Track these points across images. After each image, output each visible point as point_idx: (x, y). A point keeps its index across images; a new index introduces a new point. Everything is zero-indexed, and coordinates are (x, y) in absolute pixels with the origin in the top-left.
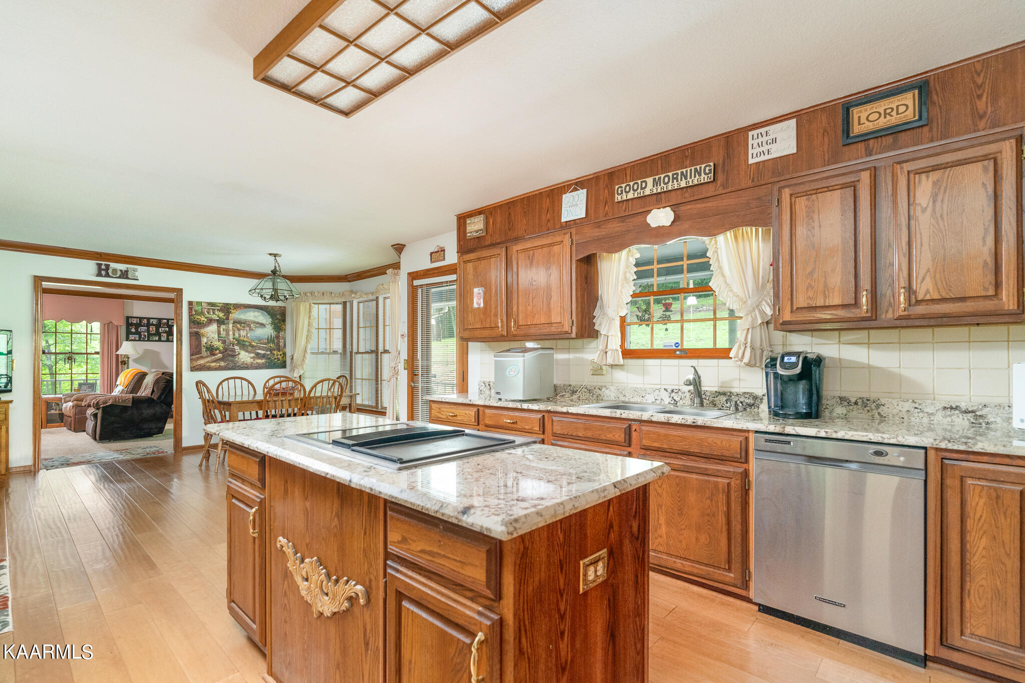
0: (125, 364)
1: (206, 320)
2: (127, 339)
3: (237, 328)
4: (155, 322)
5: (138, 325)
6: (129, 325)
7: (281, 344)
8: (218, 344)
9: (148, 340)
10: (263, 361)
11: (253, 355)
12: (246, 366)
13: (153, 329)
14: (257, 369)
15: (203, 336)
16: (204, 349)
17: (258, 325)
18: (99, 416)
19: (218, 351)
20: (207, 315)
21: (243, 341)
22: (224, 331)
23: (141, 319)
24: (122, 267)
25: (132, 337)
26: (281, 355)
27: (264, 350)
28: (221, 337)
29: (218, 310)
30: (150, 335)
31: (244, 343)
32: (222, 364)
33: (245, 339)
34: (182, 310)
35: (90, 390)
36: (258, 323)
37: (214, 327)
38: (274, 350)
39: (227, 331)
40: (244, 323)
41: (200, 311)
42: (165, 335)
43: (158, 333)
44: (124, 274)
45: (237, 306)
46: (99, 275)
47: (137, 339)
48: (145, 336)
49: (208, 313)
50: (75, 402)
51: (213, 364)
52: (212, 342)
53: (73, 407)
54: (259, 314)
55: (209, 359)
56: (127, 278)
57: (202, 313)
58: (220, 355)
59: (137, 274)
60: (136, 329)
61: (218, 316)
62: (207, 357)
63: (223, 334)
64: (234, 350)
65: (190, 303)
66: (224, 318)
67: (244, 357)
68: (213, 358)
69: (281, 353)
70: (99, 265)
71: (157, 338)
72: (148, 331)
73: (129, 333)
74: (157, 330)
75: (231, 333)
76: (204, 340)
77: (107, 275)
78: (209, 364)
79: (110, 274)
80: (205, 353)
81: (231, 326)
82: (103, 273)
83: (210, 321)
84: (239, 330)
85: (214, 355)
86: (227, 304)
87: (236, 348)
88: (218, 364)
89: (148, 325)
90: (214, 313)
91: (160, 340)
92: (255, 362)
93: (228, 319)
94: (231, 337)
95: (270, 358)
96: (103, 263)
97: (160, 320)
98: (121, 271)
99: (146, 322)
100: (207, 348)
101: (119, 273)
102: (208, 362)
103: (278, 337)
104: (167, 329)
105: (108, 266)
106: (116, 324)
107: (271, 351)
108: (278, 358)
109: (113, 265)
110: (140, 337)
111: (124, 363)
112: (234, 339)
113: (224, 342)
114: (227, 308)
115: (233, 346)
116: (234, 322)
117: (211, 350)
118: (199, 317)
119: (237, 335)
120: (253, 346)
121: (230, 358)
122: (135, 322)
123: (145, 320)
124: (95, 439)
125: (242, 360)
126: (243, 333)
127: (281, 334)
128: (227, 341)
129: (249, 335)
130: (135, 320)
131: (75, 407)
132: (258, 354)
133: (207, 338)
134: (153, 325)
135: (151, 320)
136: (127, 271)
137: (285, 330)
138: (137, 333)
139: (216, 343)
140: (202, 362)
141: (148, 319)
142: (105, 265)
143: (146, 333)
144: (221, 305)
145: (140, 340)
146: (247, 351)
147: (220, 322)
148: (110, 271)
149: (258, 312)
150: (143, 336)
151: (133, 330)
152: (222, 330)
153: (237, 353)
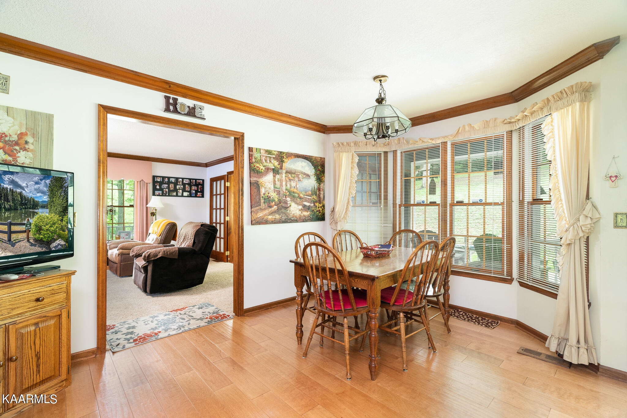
0: (154, 216)
1: (264, 168)
2: (154, 194)
3: (289, 178)
4: (173, 180)
5: (161, 183)
6: (154, 182)
7: (322, 196)
8: (274, 195)
9: (169, 196)
10: (309, 213)
11: (301, 207)
12: (296, 219)
13: (172, 186)
14: (303, 222)
15: (262, 186)
16: (262, 201)
17: (304, 176)
18: (150, 268)
19: (274, 203)
20: (265, 164)
21: (294, 192)
22: (278, 181)
23: (163, 178)
24: (190, 103)
25: (157, 192)
26: (321, 207)
27: (309, 202)
28: (276, 188)
29: (274, 158)
30: (170, 191)
31: (294, 194)
32: (277, 217)
33: (295, 190)
34: (243, 157)
35: (127, 237)
36: (305, 174)
37: (270, 177)
38: (316, 202)
39: (281, 181)
40: (294, 174)
41: (259, 158)
42: (181, 191)
43: (176, 190)
44: (192, 112)
45: (290, 155)
46: (167, 110)
47: (161, 194)
48: (166, 192)
49: (266, 161)
50: (121, 250)
51: (270, 217)
52: (269, 193)
53: (119, 255)
54: (306, 164)
55: (266, 212)
56: (194, 116)
57: (260, 161)
58: (275, 207)
59: (204, 112)
60: (160, 186)
61: (274, 165)
62: (265, 209)
63: (278, 185)
64: (286, 202)
65: (250, 149)
66: (279, 166)
67: (295, 209)
68: (270, 210)
69: (321, 205)
70: (167, 98)
71: (175, 194)
72: (168, 188)
73: (154, 189)
74: (175, 187)
75: (284, 183)
76: (263, 191)
77: (176, 111)
78: (266, 217)
79: (178, 109)
80: (264, 205)
81: (284, 175)
82: (171, 108)
83: (268, 169)
84: (290, 180)
85: (271, 207)
86: (281, 152)
87: (288, 199)
88: (274, 217)
89: (169, 183)
90: (270, 161)
91: (177, 196)
92: (302, 215)
93: (281, 168)
94: (284, 188)
95: (313, 210)
96: (172, 96)
97: (177, 179)
98: (189, 107)
99: (167, 181)
100: (265, 199)
101: (187, 110)
102: (266, 215)
103: (319, 189)
104: (182, 186)
105: (175, 100)
106: (146, 182)
107: (314, 203)
108: (319, 210)
109: (181, 100)
110: (163, 193)
111: (153, 214)
112: (286, 190)
113: (279, 193)
114: (281, 157)
115: (286, 198)
116: (287, 172)
117: (268, 200)
118: (258, 165)
119: (289, 186)
120: (301, 198)
121: (283, 210)
122: (159, 180)
123: (167, 179)
124: (145, 291)
125: (293, 213)
126: (293, 184)
127: (322, 185)
128: (281, 192)
129: (298, 186)
130: (159, 178)
131: (121, 255)
132: (304, 206)
133: (265, 188)
134: (172, 183)
135: (171, 179)
136: (194, 108)
137: (324, 181)
138: (161, 189)
139: (272, 194)
140: (260, 214)
141: (169, 178)
142: (174, 99)
143: (167, 190)
144: (276, 153)
145: (162, 195)
146: (296, 203)
147: (276, 171)
148: (178, 107)
149: (305, 162)
150: (165, 192)
151: (158, 187)
152: (277, 180)
153: (289, 205)
